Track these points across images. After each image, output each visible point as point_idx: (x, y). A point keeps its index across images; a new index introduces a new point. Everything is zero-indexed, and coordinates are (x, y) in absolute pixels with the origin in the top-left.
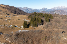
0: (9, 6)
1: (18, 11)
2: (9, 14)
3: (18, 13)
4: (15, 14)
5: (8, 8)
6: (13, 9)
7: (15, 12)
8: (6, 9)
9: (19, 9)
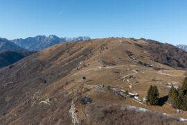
0: (157, 43)
1: (178, 56)
2: (145, 65)
3: (176, 63)
4: (167, 64)
5: (152, 49)
6: (167, 51)
7: (168, 59)
8: (145, 52)
9: (184, 52)
